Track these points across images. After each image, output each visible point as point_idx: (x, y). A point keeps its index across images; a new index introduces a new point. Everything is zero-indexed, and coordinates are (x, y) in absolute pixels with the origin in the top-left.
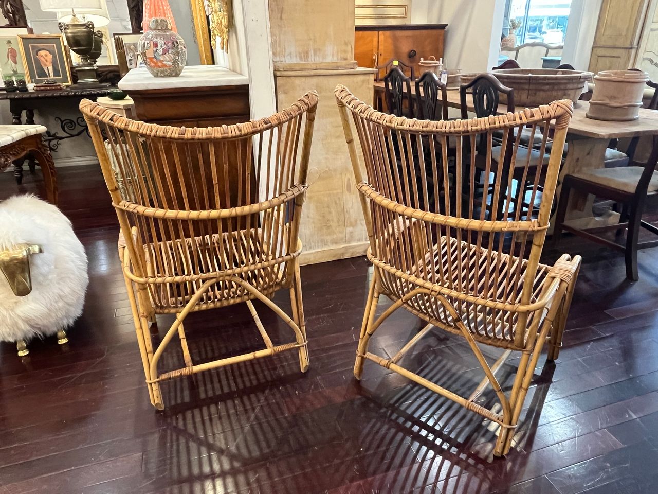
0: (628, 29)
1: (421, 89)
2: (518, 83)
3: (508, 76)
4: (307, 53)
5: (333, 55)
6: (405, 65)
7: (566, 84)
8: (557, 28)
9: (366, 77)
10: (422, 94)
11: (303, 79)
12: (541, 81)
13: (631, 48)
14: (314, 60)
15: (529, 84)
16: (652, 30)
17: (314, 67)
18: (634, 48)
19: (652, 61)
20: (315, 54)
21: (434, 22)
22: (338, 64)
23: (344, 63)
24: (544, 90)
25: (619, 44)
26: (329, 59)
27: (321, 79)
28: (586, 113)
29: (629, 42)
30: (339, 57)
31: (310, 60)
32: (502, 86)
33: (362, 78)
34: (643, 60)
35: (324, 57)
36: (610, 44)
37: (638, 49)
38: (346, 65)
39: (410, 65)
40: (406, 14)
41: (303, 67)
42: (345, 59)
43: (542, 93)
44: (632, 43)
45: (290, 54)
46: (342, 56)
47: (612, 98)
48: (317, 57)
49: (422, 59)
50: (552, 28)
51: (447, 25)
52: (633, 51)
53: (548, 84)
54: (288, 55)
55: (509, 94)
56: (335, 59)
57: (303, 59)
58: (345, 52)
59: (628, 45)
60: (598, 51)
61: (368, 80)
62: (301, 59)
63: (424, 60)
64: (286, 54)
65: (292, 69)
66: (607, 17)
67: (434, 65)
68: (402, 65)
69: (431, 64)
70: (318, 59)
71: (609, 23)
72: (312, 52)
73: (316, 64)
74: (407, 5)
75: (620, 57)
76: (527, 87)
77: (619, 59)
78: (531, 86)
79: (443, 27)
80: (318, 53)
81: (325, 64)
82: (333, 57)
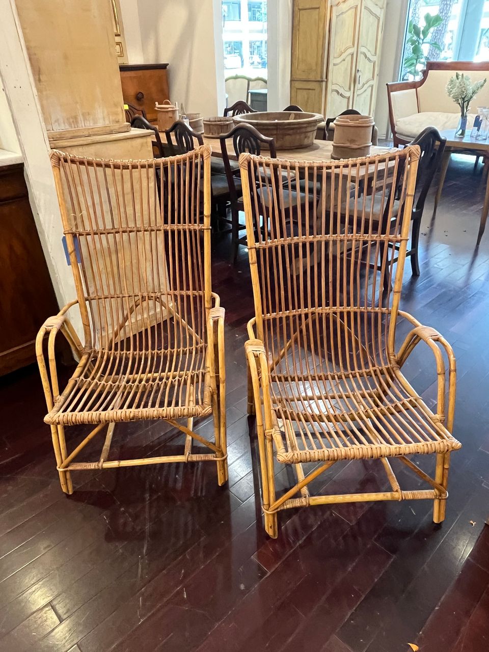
0: (317, 64)
1: (173, 138)
2: (268, 129)
3: (257, 123)
4: (76, 118)
5: (104, 118)
6: (136, 109)
7: (306, 127)
8: (235, 52)
9: (144, 140)
10: (175, 143)
11: (80, 149)
12: (286, 127)
13: (322, 81)
14: (84, 125)
15: (277, 129)
16: (334, 65)
17: (86, 133)
18: (324, 81)
19: (338, 92)
20: (85, 119)
21: (151, 61)
22: (112, 128)
23: (116, 127)
24: (289, 135)
25: (312, 77)
26: (100, 124)
27: (98, 146)
28: (330, 154)
29: (319, 76)
30: (111, 120)
31: (80, 125)
32: (264, 137)
33: (139, 141)
34: (332, 91)
35: (95, 122)
36: (304, 77)
37: (327, 82)
38: (119, 128)
39: (141, 108)
40: (122, 52)
41: (76, 134)
42: (118, 122)
43: (287, 137)
44: (322, 77)
45: (57, 121)
46: (114, 118)
47: (352, 141)
48: (88, 122)
49: (157, 103)
50: (230, 53)
51: (168, 64)
52: (324, 84)
53: (293, 129)
54: (56, 121)
55: (270, 143)
56: (107, 122)
57: (73, 125)
58: (117, 114)
59: (319, 79)
60: (296, 84)
61: (146, 143)
62: (70, 125)
63: (159, 104)
64: (53, 121)
65: (63, 137)
66: (298, 52)
67: (171, 109)
68: (131, 108)
69: (168, 108)
70: (90, 124)
71: (300, 57)
72: (80, 118)
73: (89, 129)
74: (121, 43)
75: (314, 90)
76: (275, 132)
77: (314, 91)
78: (278, 130)
79: (164, 67)
80: (87, 117)
81: (98, 129)
82: (104, 120)
